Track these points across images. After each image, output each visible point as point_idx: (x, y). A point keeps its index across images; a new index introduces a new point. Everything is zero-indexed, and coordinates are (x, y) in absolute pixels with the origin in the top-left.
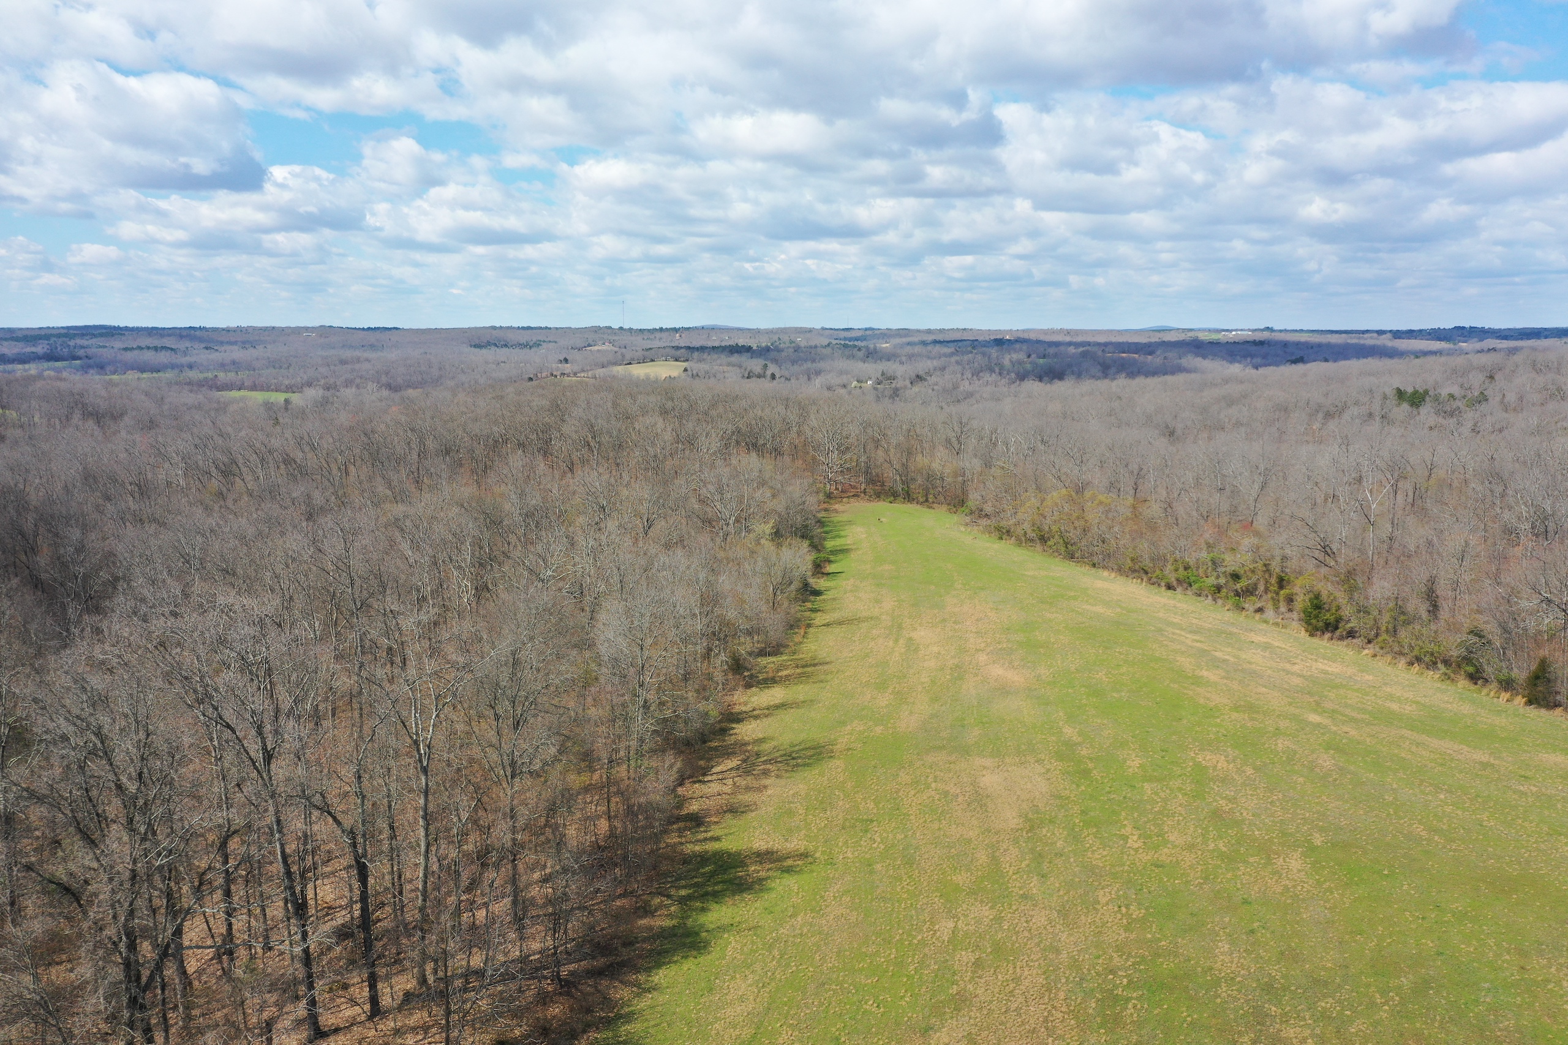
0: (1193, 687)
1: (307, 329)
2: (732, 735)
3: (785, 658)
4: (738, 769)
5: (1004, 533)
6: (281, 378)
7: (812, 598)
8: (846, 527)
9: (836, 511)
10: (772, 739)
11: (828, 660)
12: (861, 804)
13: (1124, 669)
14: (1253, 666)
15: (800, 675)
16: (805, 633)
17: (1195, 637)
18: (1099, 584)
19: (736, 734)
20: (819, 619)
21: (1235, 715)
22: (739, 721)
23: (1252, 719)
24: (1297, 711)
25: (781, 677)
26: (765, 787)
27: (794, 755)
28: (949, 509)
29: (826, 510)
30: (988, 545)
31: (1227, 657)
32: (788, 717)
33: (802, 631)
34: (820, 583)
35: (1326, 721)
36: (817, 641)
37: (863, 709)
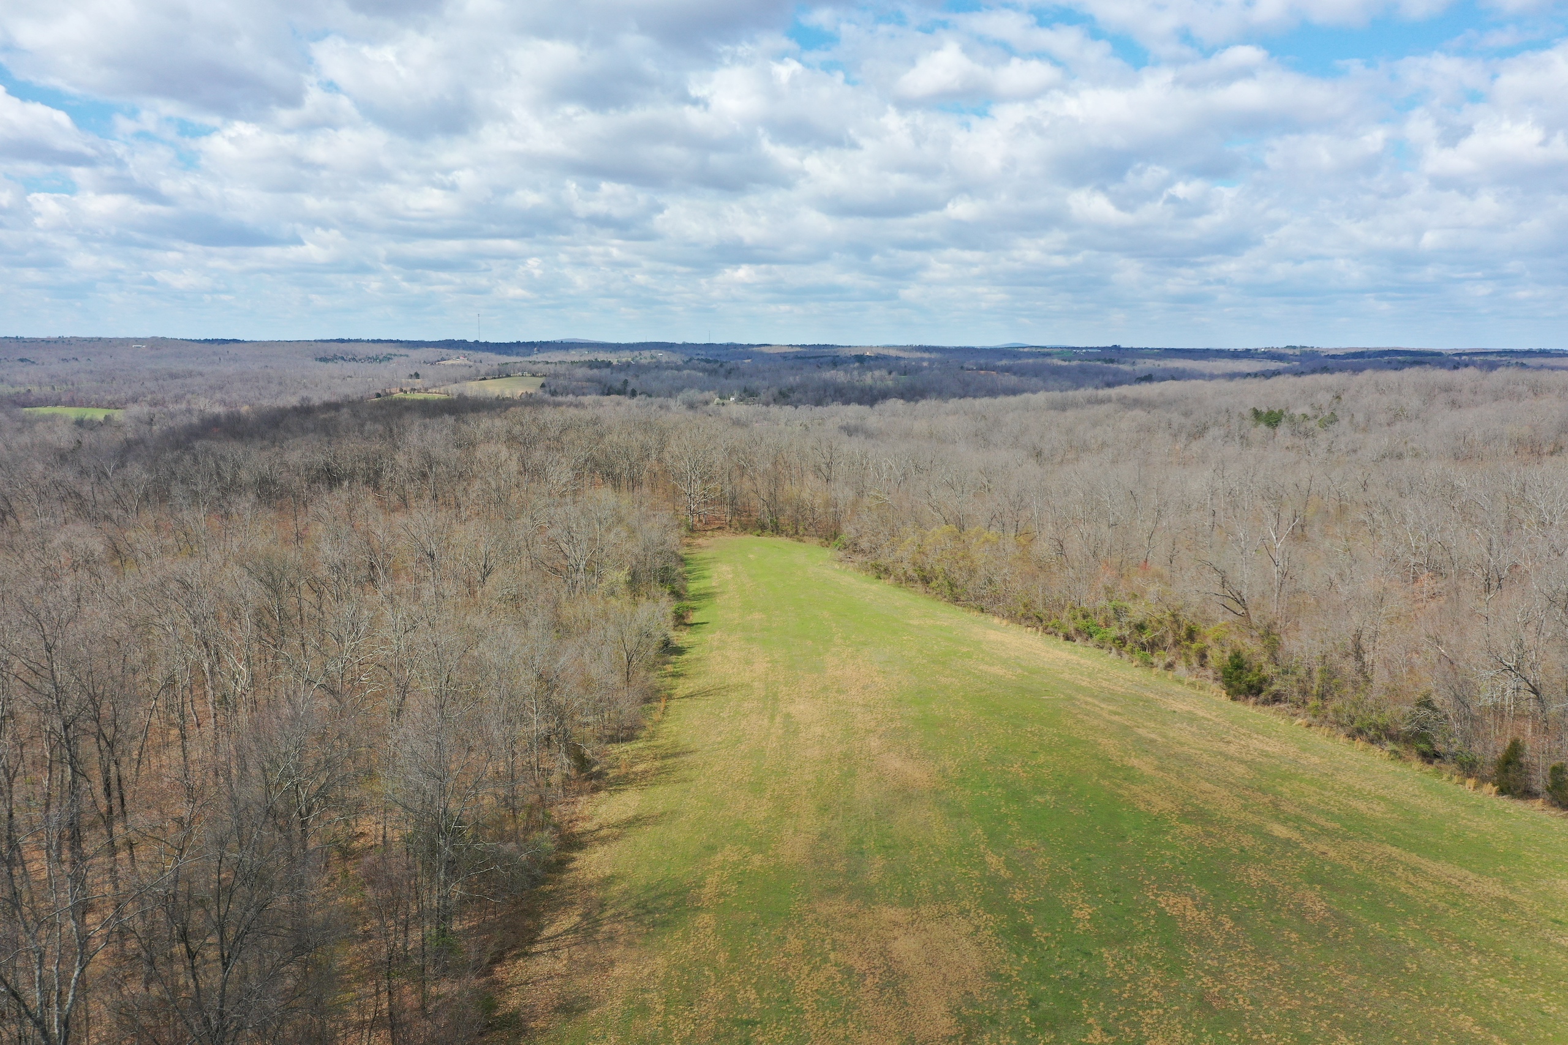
0: (1126, 784)
1: (137, 340)
2: (571, 870)
3: (641, 745)
4: (576, 931)
5: (882, 572)
6: (103, 394)
7: (673, 658)
8: (711, 566)
9: (700, 546)
10: (623, 878)
11: (692, 747)
12: (738, 992)
13: (1041, 758)
14: (1186, 748)
15: (660, 771)
16: (666, 707)
17: (1111, 708)
18: (993, 635)
19: (576, 869)
20: (683, 687)
21: (1187, 828)
22: (581, 846)
23: (1209, 835)
24: (1256, 820)
25: (636, 774)
26: (612, 963)
27: (650, 906)
28: (821, 543)
29: (689, 545)
30: (866, 586)
31: (1153, 736)
32: (644, 839)
33: (662, 704)
34: (681, 638)
35: (1295, 836)
36: (678, 719)
37: (737, 825)
